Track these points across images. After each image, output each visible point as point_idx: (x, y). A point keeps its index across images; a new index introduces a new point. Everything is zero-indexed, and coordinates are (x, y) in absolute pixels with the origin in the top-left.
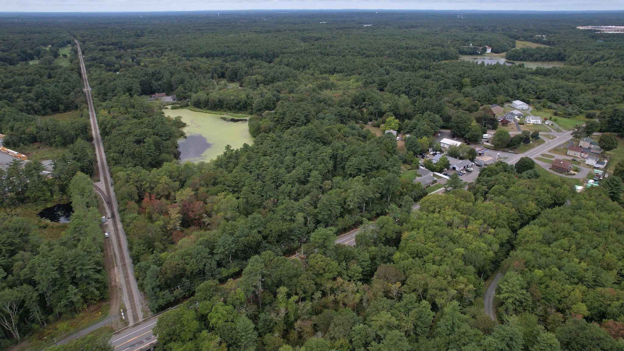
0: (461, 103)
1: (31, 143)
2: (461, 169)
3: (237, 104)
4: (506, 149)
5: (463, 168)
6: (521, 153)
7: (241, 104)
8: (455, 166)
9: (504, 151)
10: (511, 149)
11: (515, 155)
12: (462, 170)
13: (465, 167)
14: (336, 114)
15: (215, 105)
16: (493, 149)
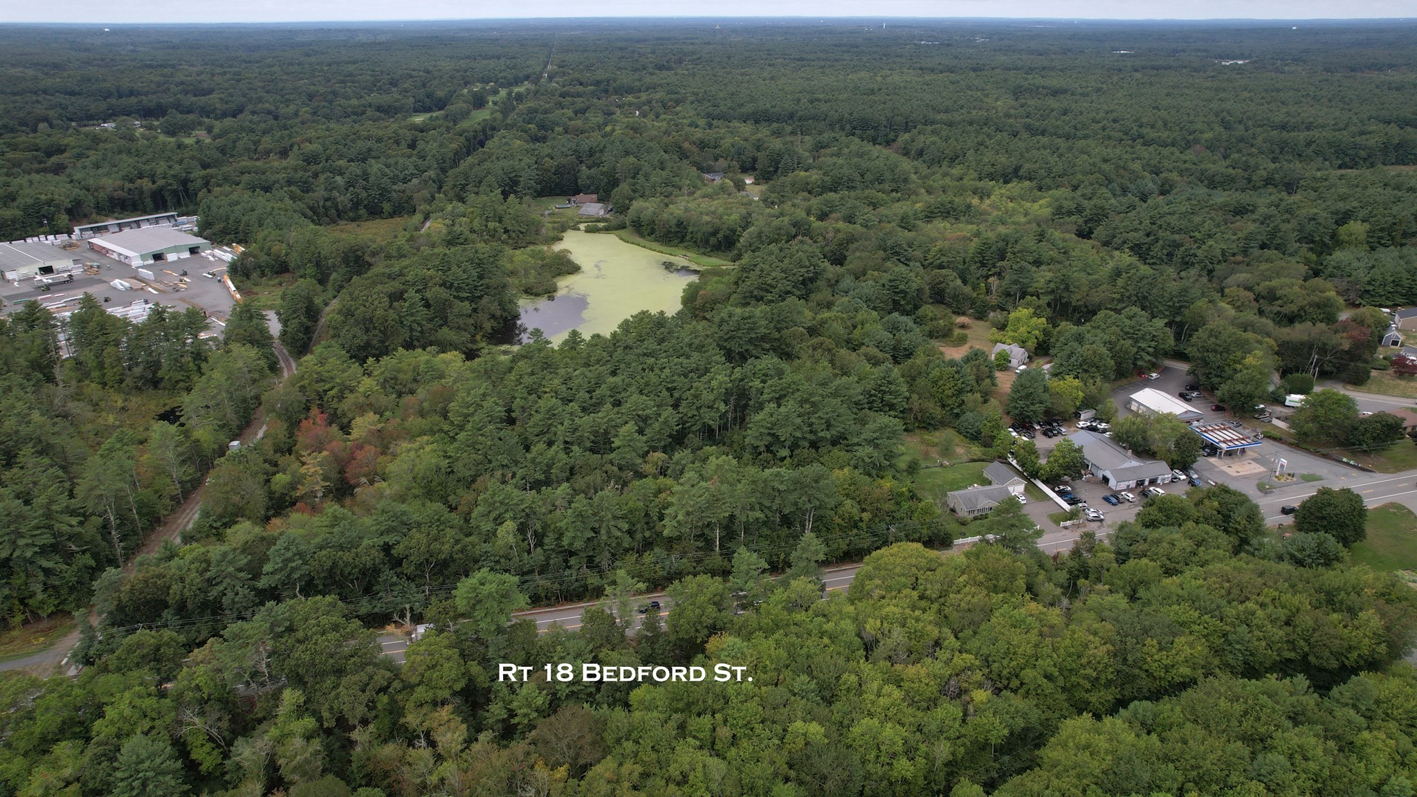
0: (1279, 293)
1: (277, 273)
2: (1123, 485)
3: (714, 234)
4: (1334, 452)
5: (1133, 484)
6: (1385, 470)
7: (720, 236)
8: (1108, 474)
9: (1325, 456)
10: (1354, 454)
11: (1355, 473)
12: (1129, 489)
13: (1140, 483)
14: (884, 285)
15: (669, 232)
16: (1290, 445)
